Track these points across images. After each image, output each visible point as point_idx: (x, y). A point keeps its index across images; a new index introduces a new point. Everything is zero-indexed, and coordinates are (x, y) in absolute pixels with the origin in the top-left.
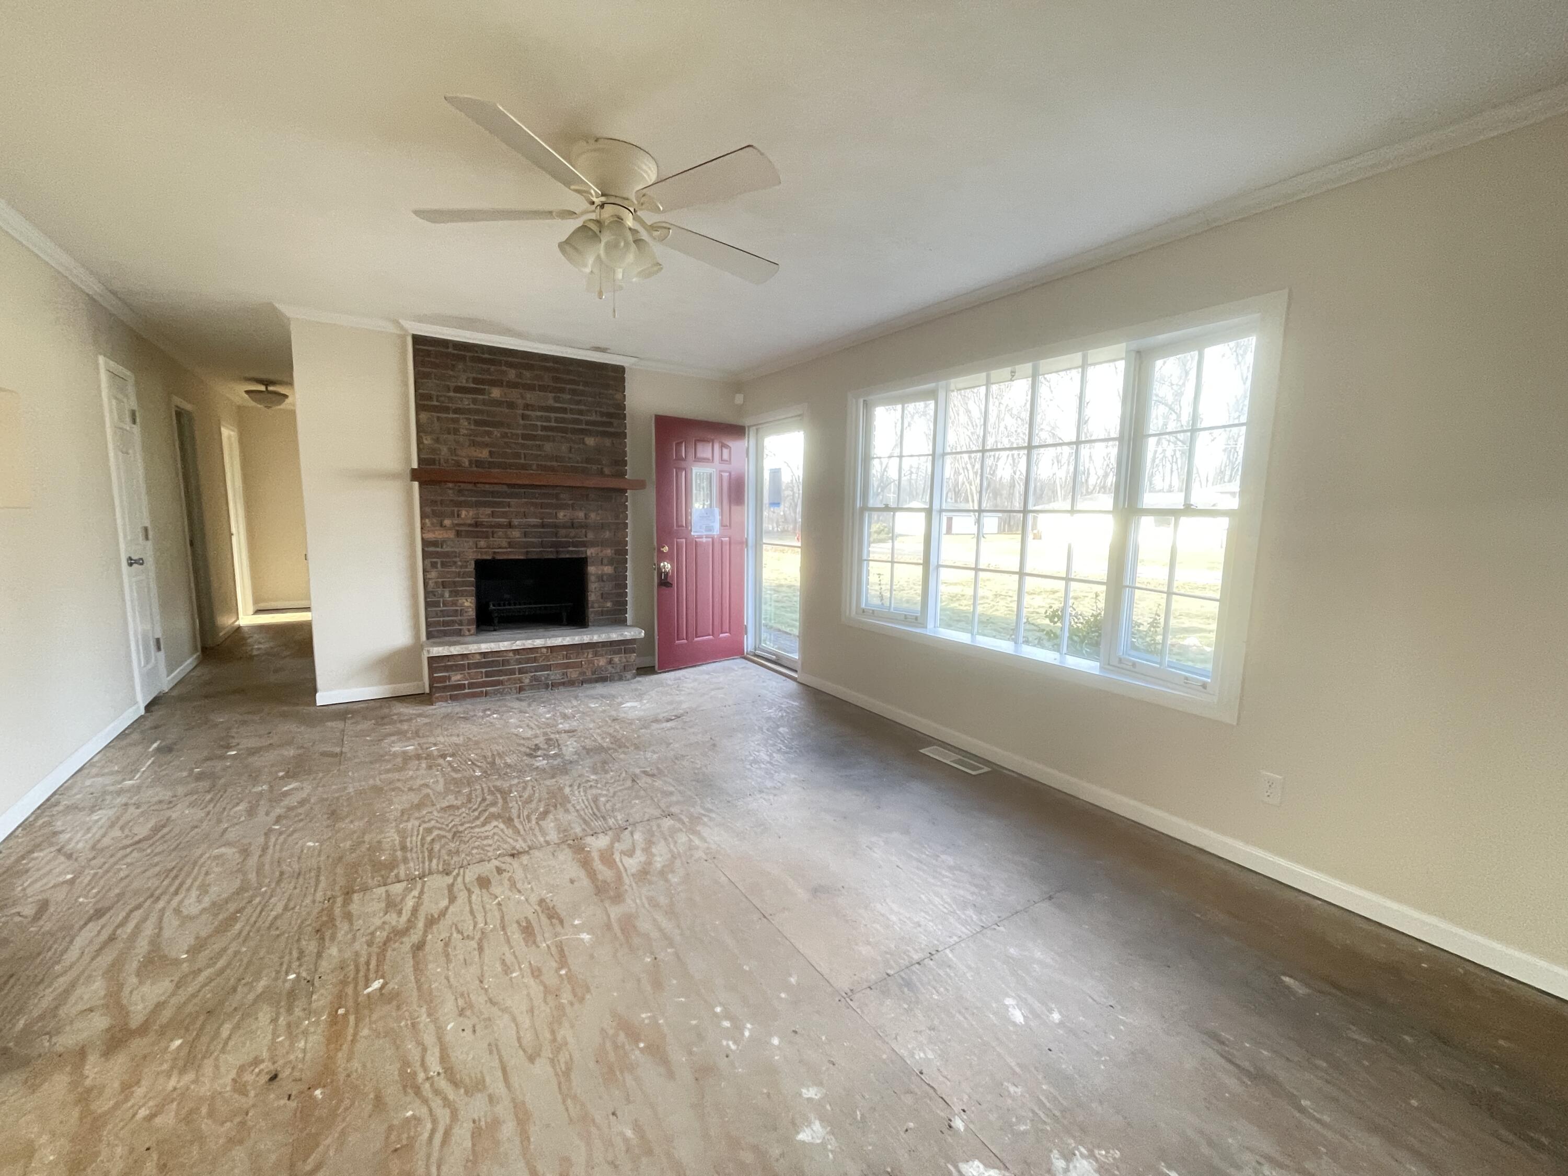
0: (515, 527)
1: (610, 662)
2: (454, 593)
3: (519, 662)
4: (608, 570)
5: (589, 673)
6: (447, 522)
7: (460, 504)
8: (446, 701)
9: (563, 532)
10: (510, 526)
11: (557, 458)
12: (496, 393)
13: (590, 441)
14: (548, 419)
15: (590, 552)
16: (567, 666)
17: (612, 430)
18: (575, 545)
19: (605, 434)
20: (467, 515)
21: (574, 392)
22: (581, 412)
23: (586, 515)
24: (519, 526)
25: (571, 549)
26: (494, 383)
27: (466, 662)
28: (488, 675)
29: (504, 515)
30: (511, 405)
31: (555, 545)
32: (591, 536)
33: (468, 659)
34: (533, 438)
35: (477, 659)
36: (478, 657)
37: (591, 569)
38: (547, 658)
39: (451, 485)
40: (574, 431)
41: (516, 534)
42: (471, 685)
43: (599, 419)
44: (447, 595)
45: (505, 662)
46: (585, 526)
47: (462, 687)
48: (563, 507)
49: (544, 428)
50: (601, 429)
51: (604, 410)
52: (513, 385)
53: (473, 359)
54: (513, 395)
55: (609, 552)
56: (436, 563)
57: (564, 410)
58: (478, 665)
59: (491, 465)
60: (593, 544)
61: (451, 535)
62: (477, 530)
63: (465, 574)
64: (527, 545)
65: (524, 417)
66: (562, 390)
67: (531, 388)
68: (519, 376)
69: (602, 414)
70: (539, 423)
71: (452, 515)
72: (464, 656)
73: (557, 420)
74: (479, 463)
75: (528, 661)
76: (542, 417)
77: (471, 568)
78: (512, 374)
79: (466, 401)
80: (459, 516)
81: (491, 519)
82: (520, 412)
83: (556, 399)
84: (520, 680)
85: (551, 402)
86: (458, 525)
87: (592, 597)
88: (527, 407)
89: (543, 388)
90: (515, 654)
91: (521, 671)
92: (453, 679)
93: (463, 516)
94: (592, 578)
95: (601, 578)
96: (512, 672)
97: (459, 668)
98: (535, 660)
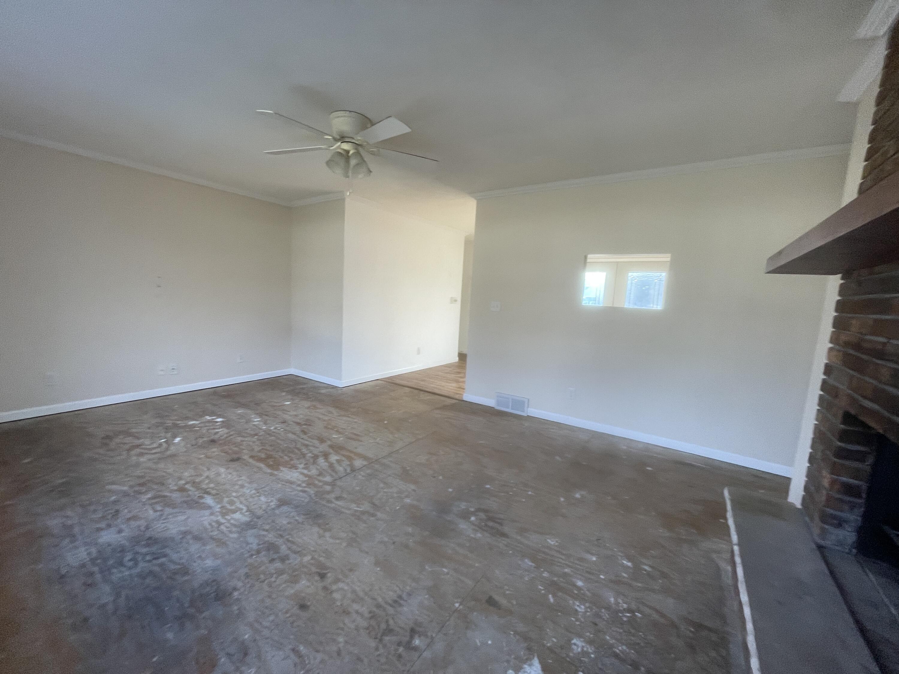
0: (887, 356)
6: (842, 338)
10: (882, 354)
61: (839, 360)
63: (833, 431)
71: (846, 326)
77: (838, 423)
81: (870, 337)
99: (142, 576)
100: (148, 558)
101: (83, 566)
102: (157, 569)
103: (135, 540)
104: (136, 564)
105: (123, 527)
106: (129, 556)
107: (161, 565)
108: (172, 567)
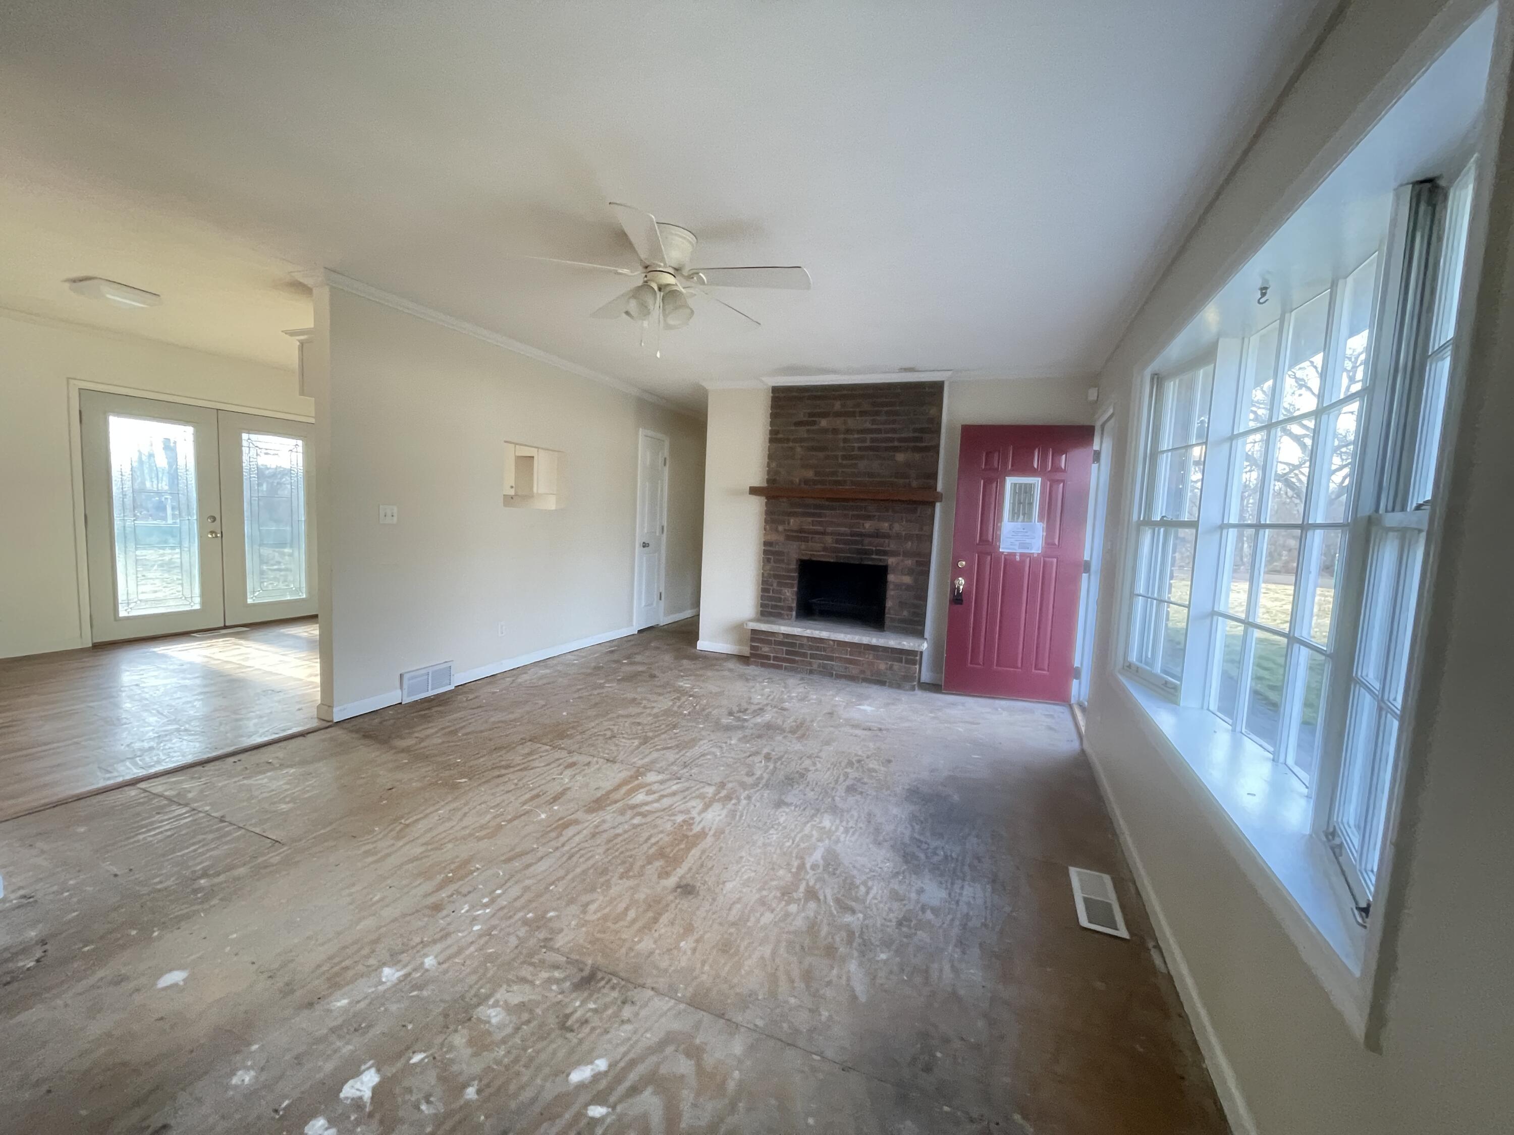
0: (828, 534)
1: (891, 668)
2: (780, 584)
3: (811, 648)
4: (907, 580)
5: (868, 673)
6: (781, 528)
7: (790, 514)
8: (757, 666)
9: (867, 540)
10: (824, 533)
11: (871, 475)
12: (824, 423)
13: (900, 457)
14: (864, 441)
15: (891, 561)
16: (850, 662)
17: (924, 444)
18: (878, 552)
19: (916, 449)
20: (794, 522)
21: (887, 413)
22: (894, 431)
23: (890, 525)
24: (831, 534)
25: (874, 556)
26: (825, 415)
27: (773, 639)
28: (788, 653)
29: (820, 523)
30: (835, 431)
31: (859, 552)
32: (893, 546)
33: (775, 636)
34: (851, 457)
35: (780, 638)
36: (782, 636)
37: (891, 577)
38: (833, 651)
39: (785, 500)
40: (887, 449)
41: (829, 540)
42: (775, 658)
43: (911, 435)
44: (775, 585)
45: (801, 646)
46: (886, 536)
47: (768, 658)
48: (869, 518)
49: (860, 448)
50: (912, 444)
51: (918, 426)
52: (838, 415)
53: (809, 398)
54: (839, 423)
55: (909, 562)
56: (771, 559)
57: (879, 431)
58: (781, 643)
59: (815, 482)
60: (894, 554)
61: (781, 538)
62: (799, 535)
63: (789, 571)
64: (835, 550)
65: (845, 440)
66: (877, 413)
67: (852, 414)
68: (843, 406)
69: (915, 430)
70: (856, 445)
71: (783, 523)
72: (773, 634)
73: (873, 440)
74: (806, 482)
75: (818, 649)
76: (858, 439)
77: (793, 566)
78: (838, 405)
79: (802, 432)
80: (789, 524)
81: (811, 527)
82: (842, 436)
83: (873, 422)
84: (810, 664)
85: (868, 425)
86: (788, 530)
87: (889, 604)
88: (848, 431)
89: (863, 413)
90: (808, 641)
91: (813, 656)
92: (763, 649)
93: (791, 523)
94: (890, 586)
95: (898, 586)
96: (804, 655)
97: (768, 642)
98: (825, 650)
99: (941, 836)
100: (924, 846)
101: (973, 880)
102: (928, 834)
103: (917, 870)
104: (936, 848)
105: (913, 896)
106: (936, 859)
107: (921, 834)
108: (917, 827)
